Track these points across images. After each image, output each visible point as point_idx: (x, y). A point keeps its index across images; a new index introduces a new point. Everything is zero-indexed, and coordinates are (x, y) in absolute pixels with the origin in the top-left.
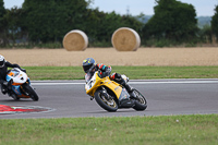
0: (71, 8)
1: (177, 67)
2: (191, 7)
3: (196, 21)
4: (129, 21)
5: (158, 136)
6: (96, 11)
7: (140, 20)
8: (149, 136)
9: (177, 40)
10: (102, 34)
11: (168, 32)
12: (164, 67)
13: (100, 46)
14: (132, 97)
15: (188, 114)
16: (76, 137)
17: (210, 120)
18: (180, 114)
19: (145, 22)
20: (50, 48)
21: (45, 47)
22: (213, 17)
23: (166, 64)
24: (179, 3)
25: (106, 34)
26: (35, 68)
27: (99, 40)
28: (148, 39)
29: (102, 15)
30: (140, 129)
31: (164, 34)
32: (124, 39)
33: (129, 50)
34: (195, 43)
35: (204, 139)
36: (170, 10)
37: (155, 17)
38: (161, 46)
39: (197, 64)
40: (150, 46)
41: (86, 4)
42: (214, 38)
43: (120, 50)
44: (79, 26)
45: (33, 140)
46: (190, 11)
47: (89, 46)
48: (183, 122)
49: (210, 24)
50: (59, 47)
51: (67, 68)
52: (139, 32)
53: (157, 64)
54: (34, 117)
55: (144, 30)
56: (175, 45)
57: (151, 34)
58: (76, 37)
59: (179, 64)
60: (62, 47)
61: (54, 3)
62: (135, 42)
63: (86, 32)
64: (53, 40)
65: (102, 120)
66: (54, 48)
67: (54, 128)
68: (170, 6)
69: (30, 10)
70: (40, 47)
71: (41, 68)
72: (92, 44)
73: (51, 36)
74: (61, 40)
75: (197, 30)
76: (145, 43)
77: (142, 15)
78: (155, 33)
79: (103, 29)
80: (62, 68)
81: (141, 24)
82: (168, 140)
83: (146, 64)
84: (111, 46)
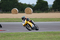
0: (14, 2)
1: (43, 19)
2: (47, 2)
3: (48, 6)
4: (29, 6)
5: (37, 37)
6: (20, 3)
7: (33, 5)
8: (35, 37)
9: (43, 11)
10: (22, 9)
11: (40, 9)
12: (39, 18)
13: (21, 13)
14: (35, 27)
15: (46, 31)
16: (15, 38)
17: (52, 33)
18: (43, 31)
19: (34, 6)
20: (8, 13)
21: (6, 13)
22: (53, 5)
23: (40, 18)
24: (43, 1)
25: (23, 9)
26: (4, 19)
27: (21, 11)
28: (35, 11)
29: (22, 4)
30: (32, 36)
31: (39, 9)
32: (28, 11)
33: (29, 14)
34: (48, 12)
35: (50, 38)
36: (41, 3)
37: (37, 5)
38: (38, 13)
39: (48, 18)
40: (35, 13)
41: (18, 1)
42: (53, 11)
43: (27, 14)
44: (16, 7)
45: (3, 39)
46: (46, 3)
47: (18, 13)
48: (44, 34)
49: (52, 7)
50: (10, 13)
51: (13, 19)
52: (32, 9)
53: (37, 18)
54: (3, 32)
55: (34, 8)
56: (42, 12)
57: (36, 9)
58: (15, 10)
59: (43, 18)
60: (11, 13)
61: (9, 1)
62: (31, 12)
63: (18, 9)
64: (8, 11)
65: (22, 33)
66: (9, 13)
67: (9, 35)
68: (41, 2)
69: (2, 3)
70: (5, 13)
71: (5, 19)
72: (19, 12)
73: (8, 10)
74: (11, 11)
75: (48, 8)
76: (34, 12)
77: (33, 4)
78: (37, 9)
79: (22, 8)
80: (11, 19)
81: (33, 7)
82: (40, 39)
83: (34, 18)
84: (25, 13)
